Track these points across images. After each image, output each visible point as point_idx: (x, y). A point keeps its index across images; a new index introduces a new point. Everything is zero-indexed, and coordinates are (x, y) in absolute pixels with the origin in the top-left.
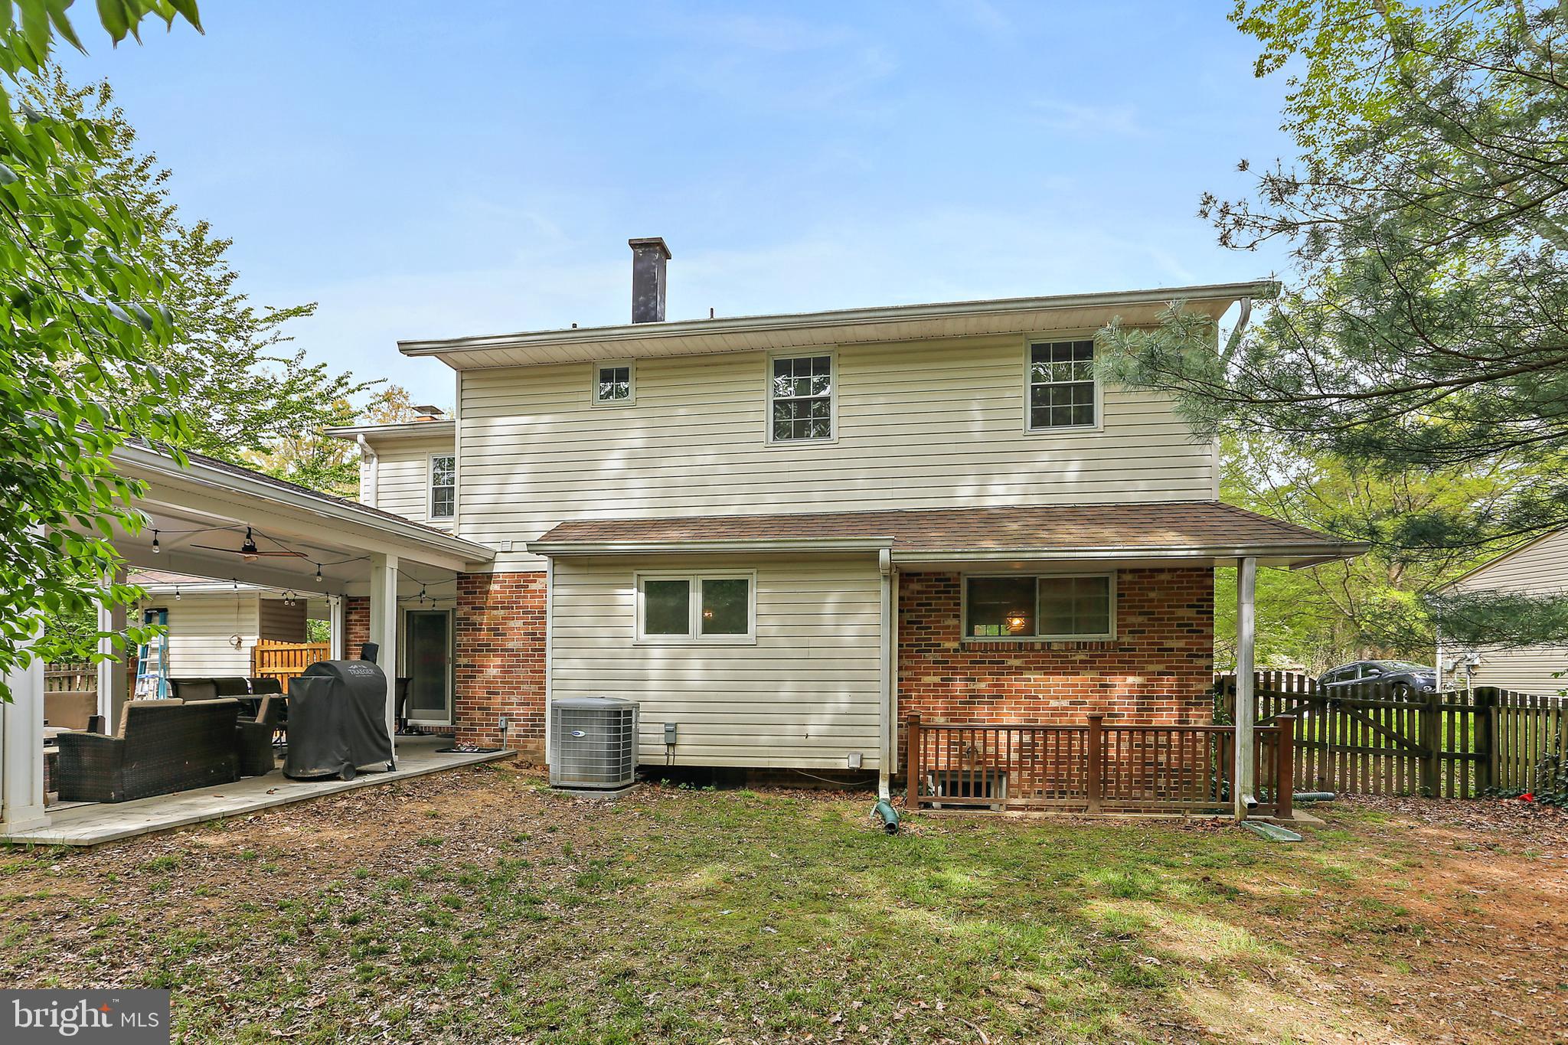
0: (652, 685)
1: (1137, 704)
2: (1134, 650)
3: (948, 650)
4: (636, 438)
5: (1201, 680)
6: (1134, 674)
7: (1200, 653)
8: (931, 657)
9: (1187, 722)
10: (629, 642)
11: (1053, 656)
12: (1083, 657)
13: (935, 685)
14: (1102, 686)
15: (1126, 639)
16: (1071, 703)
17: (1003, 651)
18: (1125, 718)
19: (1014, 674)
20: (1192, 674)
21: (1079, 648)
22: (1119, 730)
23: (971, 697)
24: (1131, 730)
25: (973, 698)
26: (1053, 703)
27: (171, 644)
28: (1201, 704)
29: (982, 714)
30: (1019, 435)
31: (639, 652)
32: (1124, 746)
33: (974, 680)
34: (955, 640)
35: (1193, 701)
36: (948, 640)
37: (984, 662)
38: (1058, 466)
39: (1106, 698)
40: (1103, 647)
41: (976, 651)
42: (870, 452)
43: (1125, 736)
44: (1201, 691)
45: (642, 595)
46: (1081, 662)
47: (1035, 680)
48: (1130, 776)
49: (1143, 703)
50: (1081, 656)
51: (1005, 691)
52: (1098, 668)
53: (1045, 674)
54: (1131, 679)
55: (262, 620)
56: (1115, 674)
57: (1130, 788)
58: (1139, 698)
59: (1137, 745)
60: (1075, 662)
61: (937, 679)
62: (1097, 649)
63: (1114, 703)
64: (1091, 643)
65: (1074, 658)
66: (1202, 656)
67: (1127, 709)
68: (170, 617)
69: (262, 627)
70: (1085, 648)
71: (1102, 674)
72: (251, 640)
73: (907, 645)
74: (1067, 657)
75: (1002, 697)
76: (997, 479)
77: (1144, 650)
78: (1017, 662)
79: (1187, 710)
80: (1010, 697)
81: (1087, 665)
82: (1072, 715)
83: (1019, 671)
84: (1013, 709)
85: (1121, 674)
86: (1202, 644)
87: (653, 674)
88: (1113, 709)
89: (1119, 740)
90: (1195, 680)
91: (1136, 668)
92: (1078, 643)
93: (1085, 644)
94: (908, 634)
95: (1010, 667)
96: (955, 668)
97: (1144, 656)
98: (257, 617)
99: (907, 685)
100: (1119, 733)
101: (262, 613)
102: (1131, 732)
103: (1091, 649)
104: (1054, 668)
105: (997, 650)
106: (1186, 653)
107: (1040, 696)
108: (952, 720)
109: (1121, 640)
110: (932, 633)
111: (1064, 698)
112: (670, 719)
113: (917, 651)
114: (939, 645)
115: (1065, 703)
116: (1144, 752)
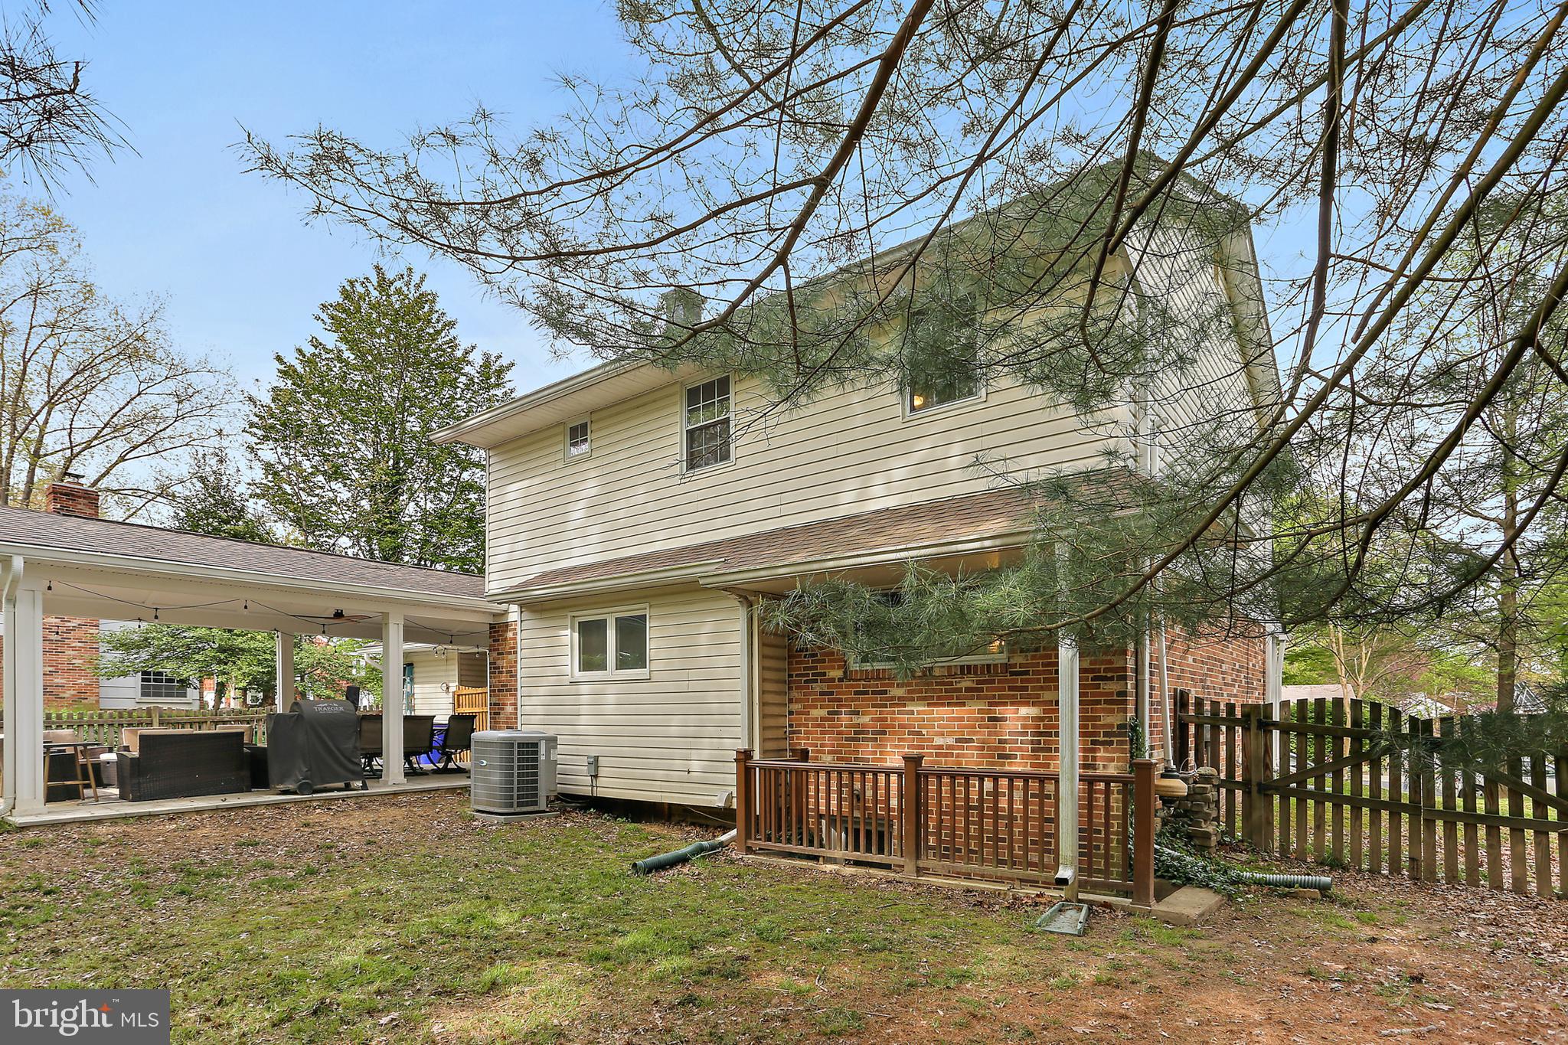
0: (583, 720)
1: (1032, 742)
2: (1027, 673)
3: (833, 680)
4: (590, 488)
5: (1112, 711)
6: (1027, 704)
7: (1109, 675)
8: (818, 687)
9: (1094, 767)
10: (566, 680)
11: (937, 684)
12: (969, 684)
13: (822, 719)
14: (991, 719)
15: (1018, 659)
16: (957, 741)
17: (885, 679)
18: (1018, 760)
19: (897, 705)
20: (1098, 702)
21: (962, 672)
22: (1012, 777)
23: (856, 732)
24: (1026, 778)
25: (859, 733)
26: (938, 741)
27: (416, 691)
28: (1111, 743)
29: (867, 751)
30: (897, 423)
31: (573, 689)
32: (1018, 796)
33: (858, 713)
34: (839, 667)
35: (1101, 739)
36: (833, 668)
37: (866, 693)
38: (939, 453)
39: (996, 734)
40: (989, 671)
41: (859, 680)
42: (761, 469)
43: (1019, 783)
44: (1112, 726)
45: (576, 635)
46: (968, 689)
47: (919, 712)
48: (1025, 833)
49: (1039, 742)
50: (966, 683)
51: (888, 726)
52: (986, 697)
53: (929, 705)
54: (1024, 711)
55: (460, 670)
56: (1005, 704)
57: (1026, 850)
58: (1034, 734)
59: (1033, 795)
60: (959, 690)
61: (823, 713)
62: (982, 673)
63: (1005, 741)
64: (976, 666)
65: (959, 686)
66: (1111, 679)
67: (1020, 749)
68: (415, 670)
69: (460, 676)
70: (969, 672)
71: (990, 704)
72: (454, 686)
73: (797, 675)
74: (951, 683)
75: (885, 733)
76: (879, 479)
77: (1038, 673)
78: (899, 692)
79: (1094, 751)
80: (895, 733)
81: (974, 693)
82: (958, 756)
83: (902, 701)
84: (896, 747)
85: (1013, 704)
86: (1110, 662)
87: (584, 710)
88: (1004, 749)
89: (1011, 787)
90: (1104, 710)
91: (1030, 696)
92: (962, 667)
93: (969, 667)
94: (797, 663)
95: (893, 698)
96: (840, 700)
97: (1038, 680)
98: (456, 667)
99: (796, 719)
100: (1011, 780)
101: (460, 665)
102: (1026, 780)
103: (976, 673)
104: (939, 698)
105: (878, 678)
106: (1091, 676)
107: (924, 731)
108: (839, 759)
109: (1012, 661)
110: (819, 661)
111: (950, 734)
112: (594, 752)
113: (806, 682)
114: (824, 674)
115: (951, 741)
116: (1042, 805)
